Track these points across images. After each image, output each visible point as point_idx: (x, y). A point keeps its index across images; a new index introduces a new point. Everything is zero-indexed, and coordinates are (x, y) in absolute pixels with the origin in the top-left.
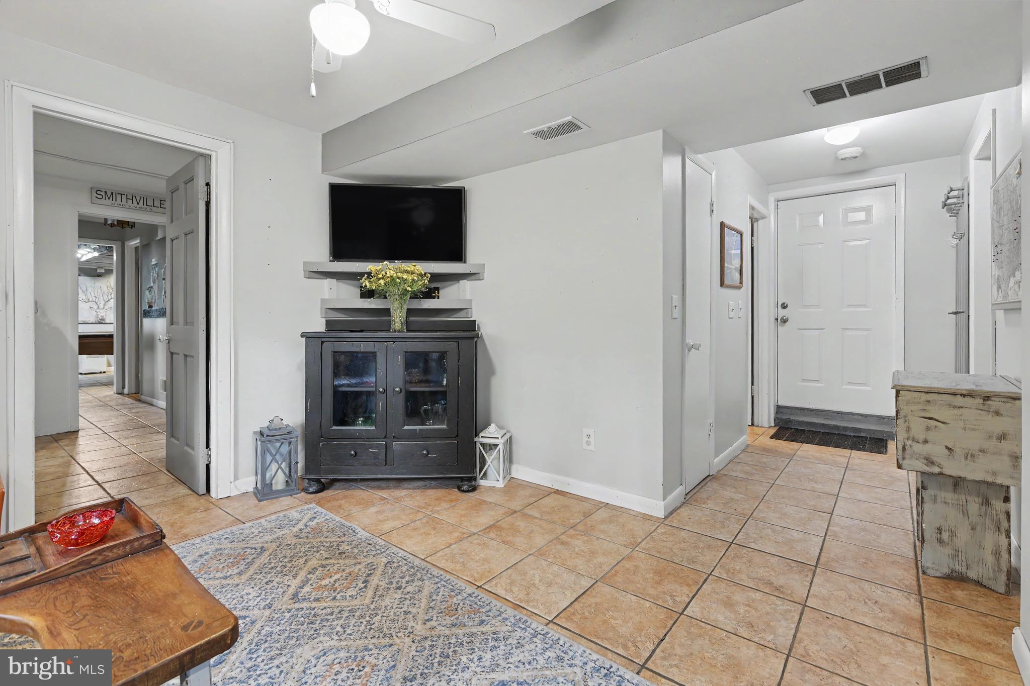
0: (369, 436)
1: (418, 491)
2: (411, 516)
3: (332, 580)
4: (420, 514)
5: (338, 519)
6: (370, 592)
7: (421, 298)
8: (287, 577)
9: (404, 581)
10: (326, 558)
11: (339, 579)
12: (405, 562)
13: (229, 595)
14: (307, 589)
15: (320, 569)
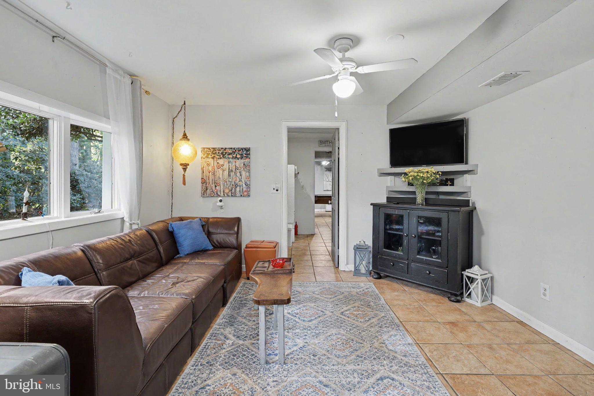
0: (400, 257)
1: (425, 293)
2: (411, 303)
3: (358, 313)
4: (417, 303)
5: (377, 292)
6: (368, 323)
7: (437, 186)
8: (344, 306)
9: (385, 325)
10: (362, 305)
11: (360, 314)
12: (392, 319)
13: (323, 304)
14: (347, 312)
15: (357, 308)
